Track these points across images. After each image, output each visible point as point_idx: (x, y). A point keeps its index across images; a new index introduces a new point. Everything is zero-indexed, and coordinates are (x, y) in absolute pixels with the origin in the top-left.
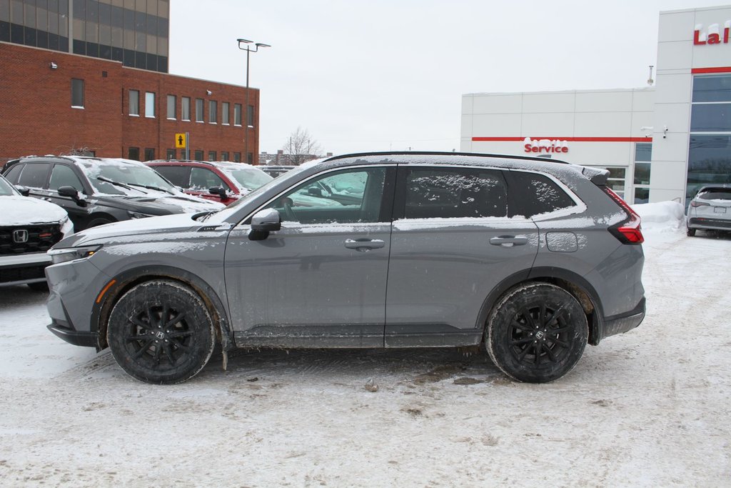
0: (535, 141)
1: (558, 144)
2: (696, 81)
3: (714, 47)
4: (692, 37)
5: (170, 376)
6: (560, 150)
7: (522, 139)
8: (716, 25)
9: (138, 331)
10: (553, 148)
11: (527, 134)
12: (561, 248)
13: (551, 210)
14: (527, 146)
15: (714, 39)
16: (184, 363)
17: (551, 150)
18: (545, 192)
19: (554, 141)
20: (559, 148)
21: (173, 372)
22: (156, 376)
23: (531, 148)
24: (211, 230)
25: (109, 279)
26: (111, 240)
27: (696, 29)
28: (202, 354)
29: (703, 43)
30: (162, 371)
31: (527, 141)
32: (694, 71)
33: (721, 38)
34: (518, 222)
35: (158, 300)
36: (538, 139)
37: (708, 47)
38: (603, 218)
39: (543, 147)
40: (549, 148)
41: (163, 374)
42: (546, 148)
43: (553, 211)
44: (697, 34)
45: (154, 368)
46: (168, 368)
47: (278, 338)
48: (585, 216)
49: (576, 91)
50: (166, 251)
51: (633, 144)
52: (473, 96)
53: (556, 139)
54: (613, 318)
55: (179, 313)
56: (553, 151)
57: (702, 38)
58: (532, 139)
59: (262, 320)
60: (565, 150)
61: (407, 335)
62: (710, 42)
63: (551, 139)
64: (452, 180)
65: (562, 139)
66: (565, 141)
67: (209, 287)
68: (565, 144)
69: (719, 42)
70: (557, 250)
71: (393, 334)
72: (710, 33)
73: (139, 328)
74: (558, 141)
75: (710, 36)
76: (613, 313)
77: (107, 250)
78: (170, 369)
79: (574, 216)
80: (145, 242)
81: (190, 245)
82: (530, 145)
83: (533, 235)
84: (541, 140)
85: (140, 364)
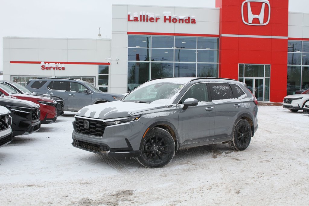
0: (47, 64)
1: (60, 65)
2: (129, 37)
3: (136, 23)
4: (127, 17)
5: (161, 164)
6: (60, 68)
7: (40, 63)
8: (137, 13)
9: (146, 148)
10: (57, 68)
11: (43, 60)
12: (247, 107)
14: (42, 66)
15: (136, 19)
16: (166, 158)
17: (56, 69)
18: (238, 90)
19: (57, 64)
20: (60, 67)
21: (162, 162)
22: (156, 165)
23: (45, 67)
24: (171, 107)
25: (147, 127)
26: (144, 113)
27: (129, 14)
28: (172, 153)
29: (132, 21)
30: (158, 162)
31: (43, 64)
32: (128, 33)
33: (139, 19)
34: (237, 100)
35: (154, 135)
36: (49, 63)
37: (134, 23)
39: (52, 67)
40: (55, 67)
41: (158, 163)
42: (53, 67)
44: (129, 16)
45: (154, 162)
46: (160, 161)
47: (191, 144)
49: (68, 38)
50: (163, 115)
51: (97, 66)
52: (10, 38)
53: (58, 63)
55: (162, 139)
56: (57, 69)
57: (131, 18)
58: (45, 63)
59: (187, 138)
60: (63, 68)
61: (219, 138)
62: (134, 20)
63: (56, 63)
65: (61, 63)
66: (63, 64)
67: (175, 128)
68: (63, 65)
69: (138, 21)
71: (216, 138)
72: (134, 17)
73: (146, 147)
74: (59, 64)
75: (134, 18)
77: (144, 116)
78: (161, 161)
80: (155, 112)
81: (168, 113)
82: (44, 66)
83: (241, 104)
84: (50, 64)
85: (149, 161)
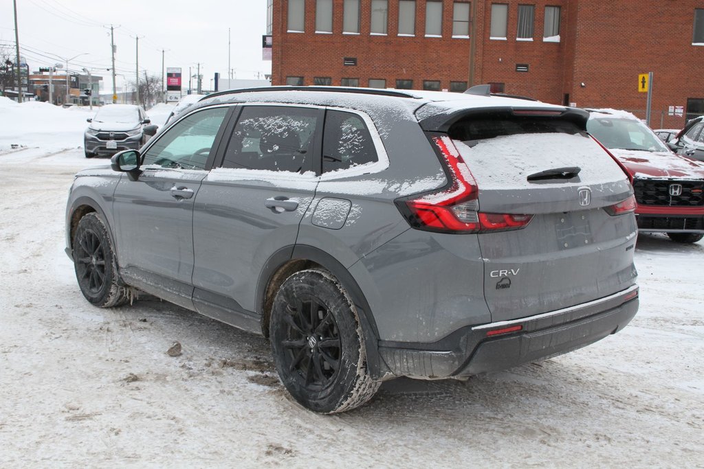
12: (325, 221)
13: (346, 166)
18: (350, 139)
34: (306, 180)
38: (402, 183)
43: (348, 167)
48: (379, 178)
54: (394, 345)
59: (130, 260)
61: (206, 303)
64: (271, 122)
70: (319, 223)
71: (198, 299)
76: (394, 338)
79: (367, 177)
81: (104, 181)
83: (307, 199)
